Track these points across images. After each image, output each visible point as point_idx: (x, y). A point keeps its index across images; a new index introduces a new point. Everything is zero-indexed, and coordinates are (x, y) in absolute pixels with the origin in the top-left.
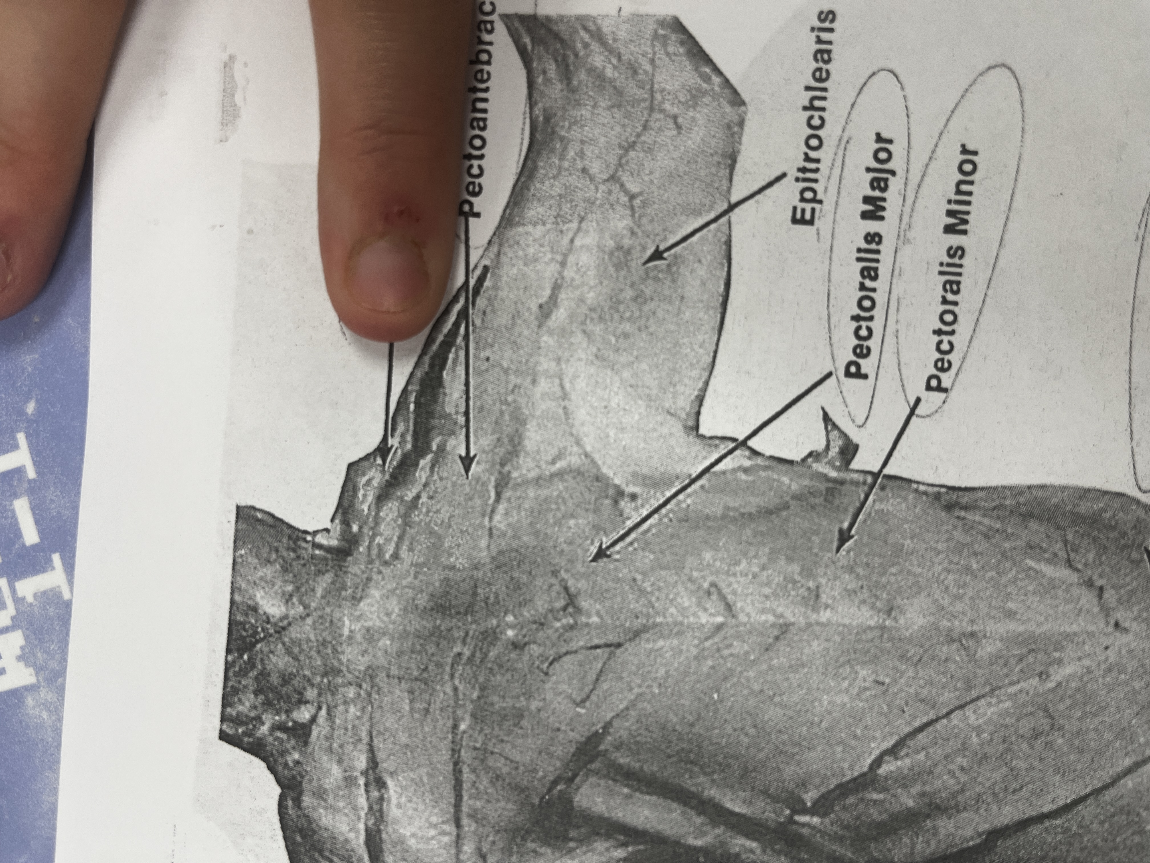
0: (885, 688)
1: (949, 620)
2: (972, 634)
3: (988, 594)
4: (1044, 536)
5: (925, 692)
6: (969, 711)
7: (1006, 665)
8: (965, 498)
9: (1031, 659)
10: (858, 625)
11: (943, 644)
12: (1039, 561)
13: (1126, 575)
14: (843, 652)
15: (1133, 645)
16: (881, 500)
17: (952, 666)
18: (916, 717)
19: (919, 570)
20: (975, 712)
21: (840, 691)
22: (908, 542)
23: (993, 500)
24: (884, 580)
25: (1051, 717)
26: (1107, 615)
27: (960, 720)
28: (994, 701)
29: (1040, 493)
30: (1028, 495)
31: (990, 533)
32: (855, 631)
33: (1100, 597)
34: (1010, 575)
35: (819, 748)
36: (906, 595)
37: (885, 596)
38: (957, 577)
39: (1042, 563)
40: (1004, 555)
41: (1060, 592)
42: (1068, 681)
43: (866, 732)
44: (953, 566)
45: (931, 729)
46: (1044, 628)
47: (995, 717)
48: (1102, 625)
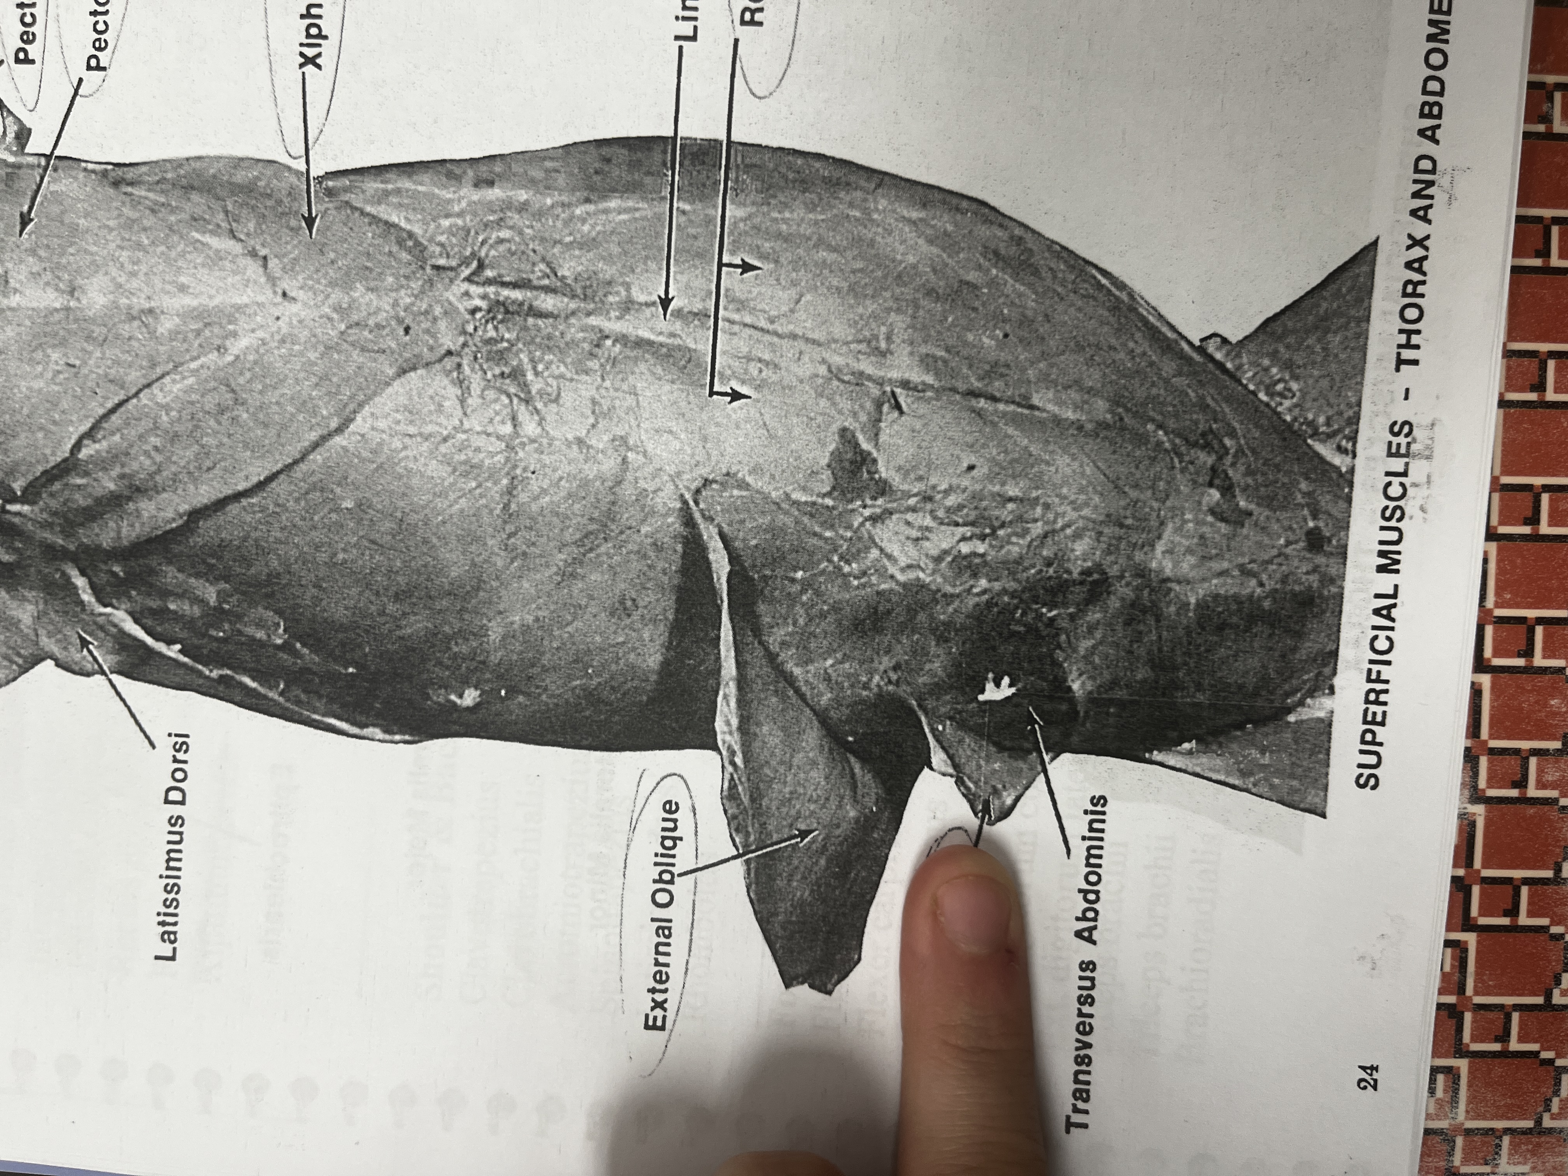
0: (76, 370)
1: (128, 298)
2: (151, 311)
3: (161, 268)
4: (206, 208)
5: (113, 371)
6: (155, 388)
7: (185, 340)
8: (130, 174)
9: (207, 333)
10: (46, 308)
11: (124, 322)
12: (204, 233)
13: (287, 243)
14: (34, 336)
15: (303, 314)
16: (54, 181)
17: (134, 343)
18: (108, 398)
19: (94, 249)
20: (161, 390)
21: (36, 377)
22: (82, 221)
23: (156, 174)
24: (64, 261)
25: (233, 391)
26: (274, 285)
27: (149, 399)
28: (178, 377)
29: (198, 165)
30: (186, 167)
31: (156, 208)
32: (43, 314)
33: (265, 266)
34: (179, 249)
35: (23, 435)
36: (86, 275)
37: (66, 276)
38: (129, 253)
39: (207, 235)
40: (171, 229)
41: (227, 263)
42: (245, 354)
43: (64, 417)
44: (126, 243)
45: (123, 409)
46: (216, 301)
47: (180, 394)
48: (272, 295)
